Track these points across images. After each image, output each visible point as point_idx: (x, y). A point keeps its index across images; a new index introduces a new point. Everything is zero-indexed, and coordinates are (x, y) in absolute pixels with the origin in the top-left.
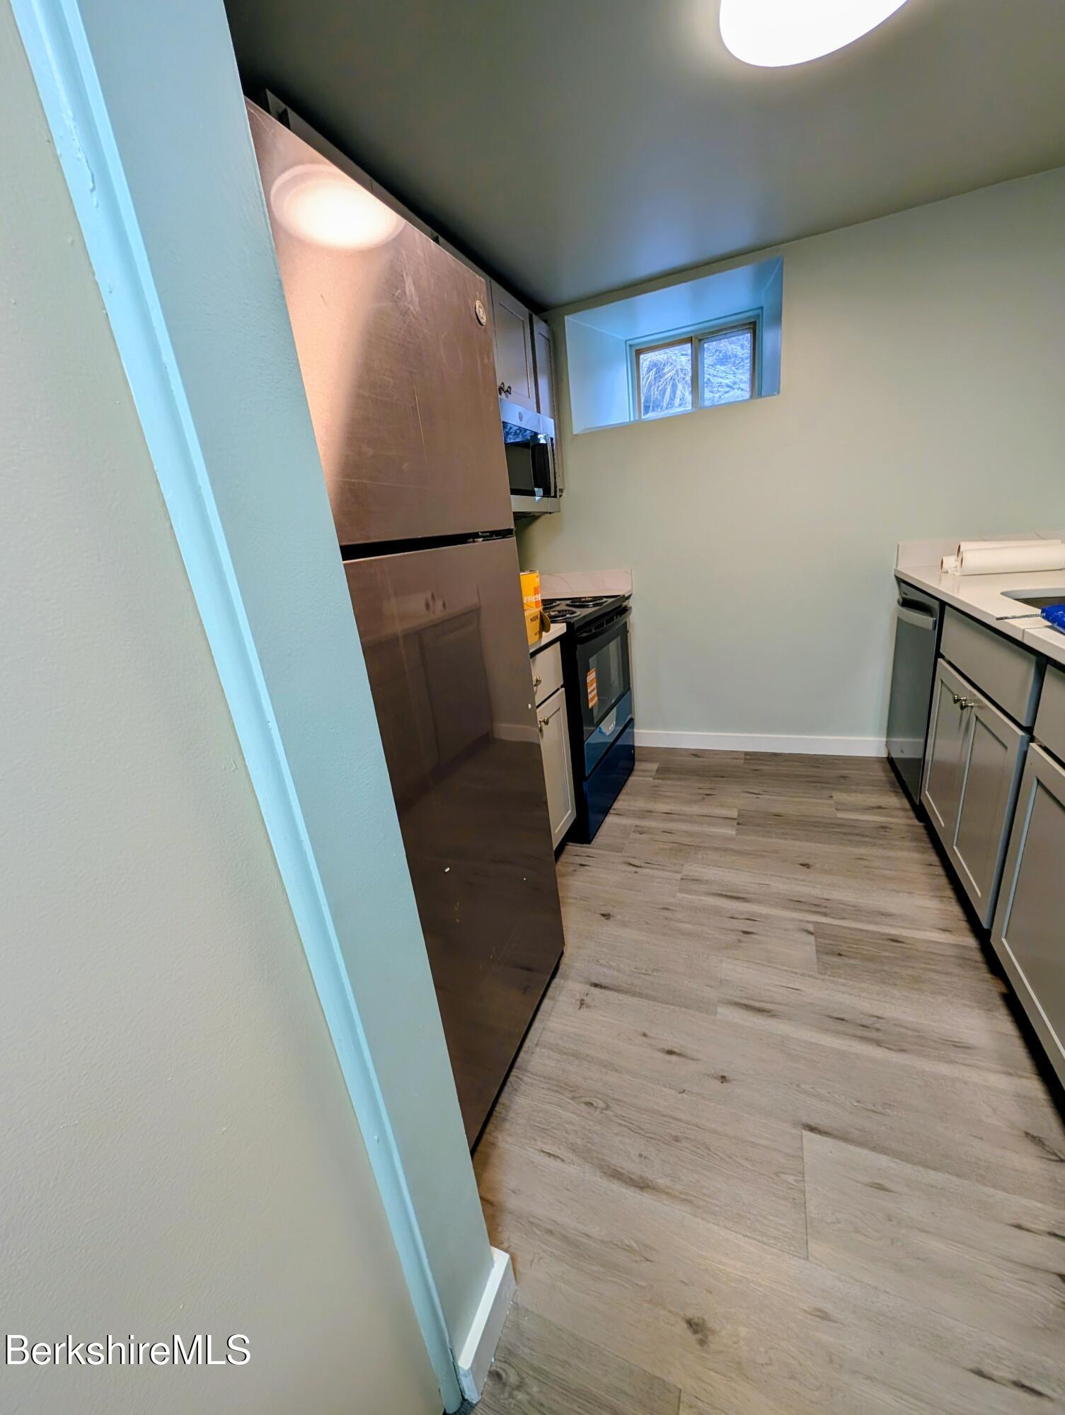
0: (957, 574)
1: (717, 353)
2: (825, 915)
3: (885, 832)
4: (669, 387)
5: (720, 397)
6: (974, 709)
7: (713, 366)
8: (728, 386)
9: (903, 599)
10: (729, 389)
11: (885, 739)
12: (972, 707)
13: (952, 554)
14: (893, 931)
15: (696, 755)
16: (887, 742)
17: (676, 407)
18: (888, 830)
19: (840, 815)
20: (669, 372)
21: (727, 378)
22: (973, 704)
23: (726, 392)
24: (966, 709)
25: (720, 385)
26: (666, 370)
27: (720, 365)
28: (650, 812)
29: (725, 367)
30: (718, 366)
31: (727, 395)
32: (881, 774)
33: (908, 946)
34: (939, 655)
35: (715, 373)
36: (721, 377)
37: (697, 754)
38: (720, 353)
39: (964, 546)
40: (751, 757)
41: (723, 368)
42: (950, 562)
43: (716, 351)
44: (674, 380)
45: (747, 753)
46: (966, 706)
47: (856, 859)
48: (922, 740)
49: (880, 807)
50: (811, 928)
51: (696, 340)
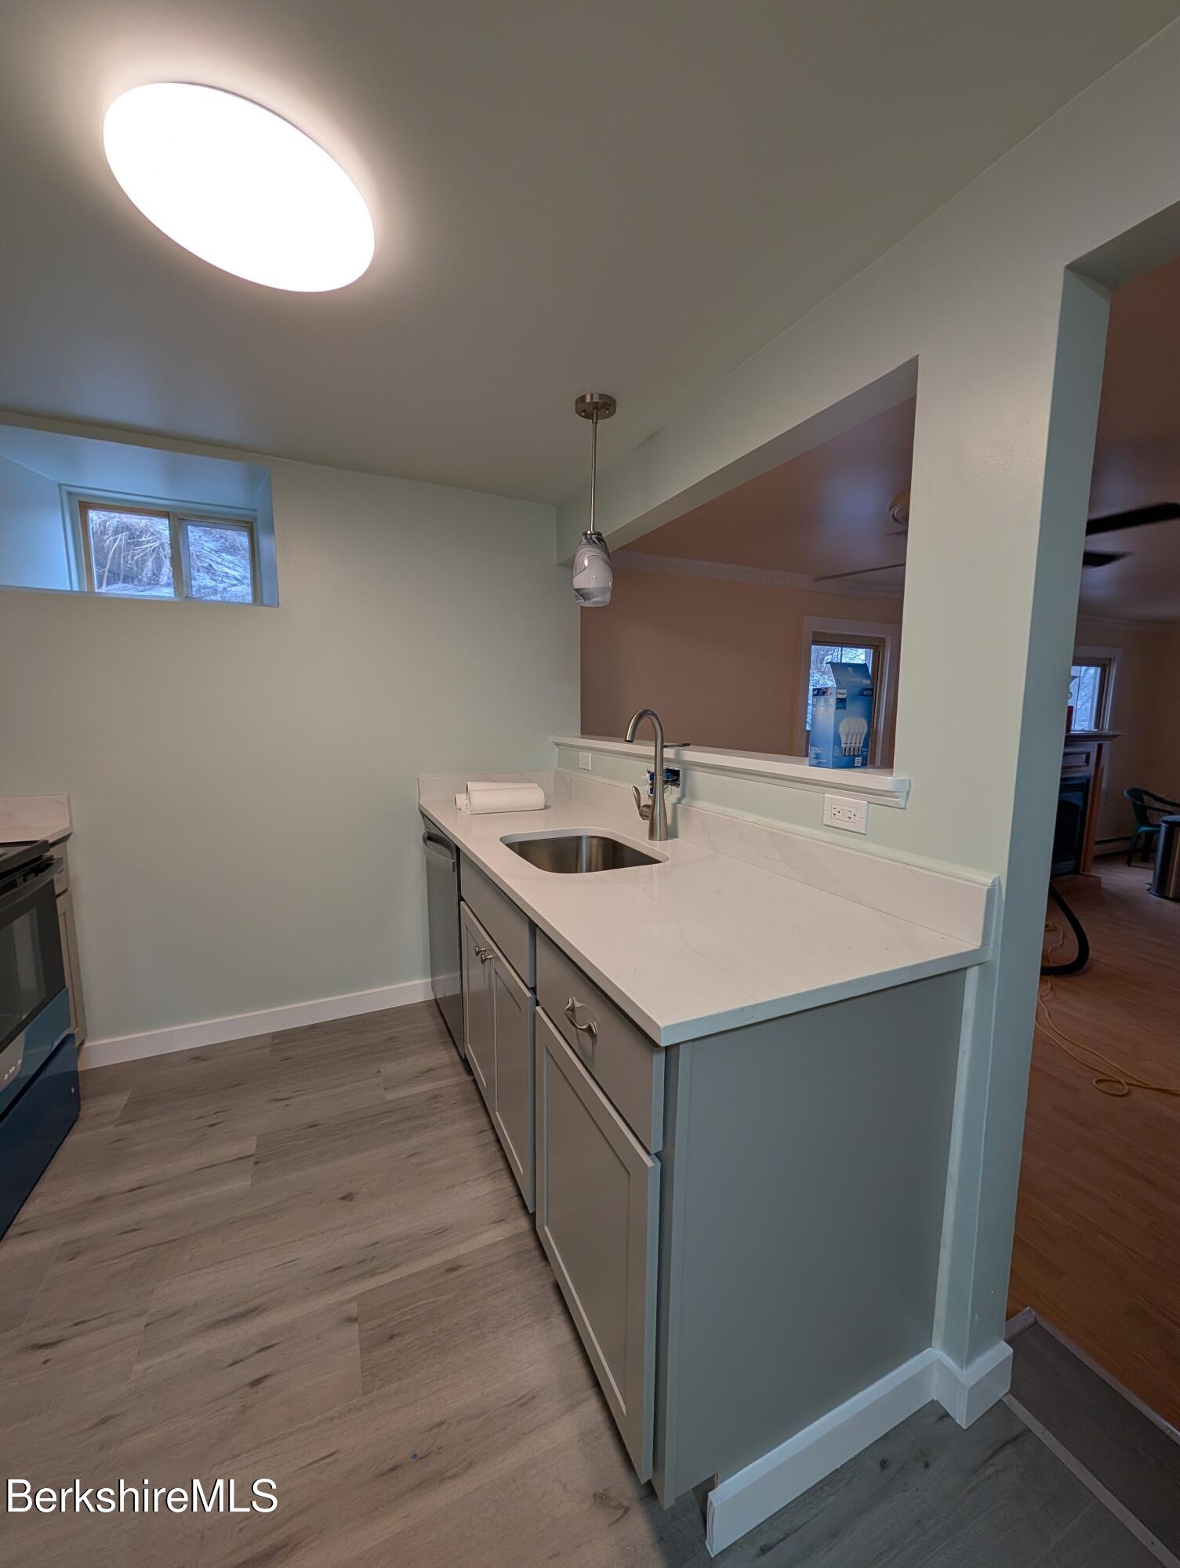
0: (469, 813)
1: (223, 540)
2: (372, 1273)
3: (437, 1102)
4: (151, 560)
5: (225, 589)
6: (493, 960)
7: (216, 552)
8: (236, 579)
9: (429, 833)
10: (236, 582)
11: (430, 980)
12: (490, 959)
13: (462, 792)
14: (448, 1255)
15: (197, 1058)
16: (432, 982)
17: (162, 586)
18: (439, 1099)
19: (390, 1096)
20: (148, 542)
21: (236, 570)
22: (491, 956)
23: (235, 585)
24: (486, 962)
25: (227, 575)
26: (143, 539)
27: (227, 554)
28: (100, 1198)
29: (233, 558)
30: (224, 555)
31: (234, 589)
32: (429, 1024)
33: (469, 1268)
34: (461, 899)
35: (219, 560)
36: (228, 568)
37: (198, 1056)
38: (226, 540)
39: (472, 786)
40: (283, 1039)
41: (230, 558)
42: (461, 799)
43: (222, 537)
44: (158, 553)
45: (275, 1035)
46: (485, 960)
47: (408, 1157)
48: (458, 974)
49: (431, 1070)
50: (353, 1309)
51: (179, 519)
